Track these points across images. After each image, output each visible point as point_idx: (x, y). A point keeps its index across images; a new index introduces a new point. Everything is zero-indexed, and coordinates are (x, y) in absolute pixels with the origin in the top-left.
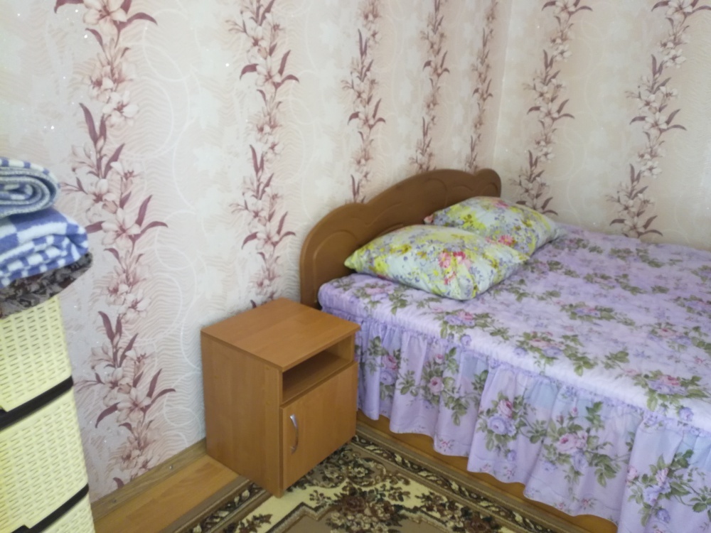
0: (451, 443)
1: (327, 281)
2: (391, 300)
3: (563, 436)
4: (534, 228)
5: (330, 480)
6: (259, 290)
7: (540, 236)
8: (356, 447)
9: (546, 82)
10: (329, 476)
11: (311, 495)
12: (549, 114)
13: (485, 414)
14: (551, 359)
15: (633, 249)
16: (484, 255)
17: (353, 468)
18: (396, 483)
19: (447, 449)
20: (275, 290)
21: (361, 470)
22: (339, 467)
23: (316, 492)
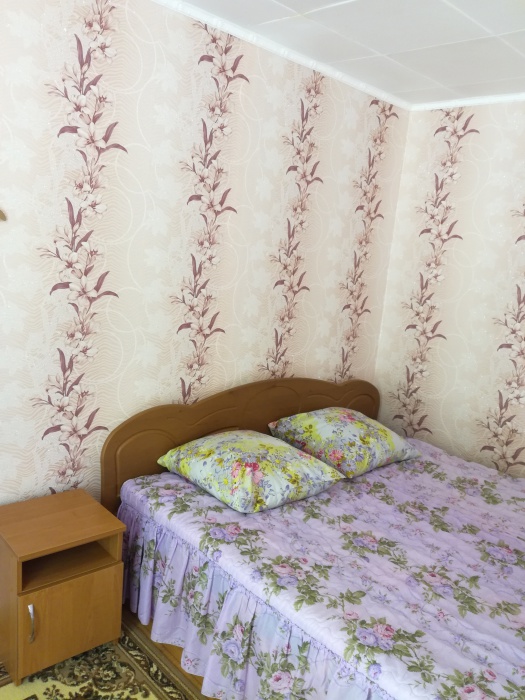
0: (195, 662)
1: (134, 476)
2: (175, 503)
3: (276, 673)
4: (371, 446)
5: (75, 677)
6: (60, 479)
7: (377, 455)
8: (120, 649)
9: (422, 302)
10: (76, 673)
11: (48, 689)
12: (424, 333)
13: (219, 635)
14: (279, 587)
15: (481, 481)
16: (284, 469)
17: (104, 670)
18: (135, 693)
19: (192, 668)
20: (80, 480)
21: (111, 673)
22: (91, 666)
23: (54, 686)
